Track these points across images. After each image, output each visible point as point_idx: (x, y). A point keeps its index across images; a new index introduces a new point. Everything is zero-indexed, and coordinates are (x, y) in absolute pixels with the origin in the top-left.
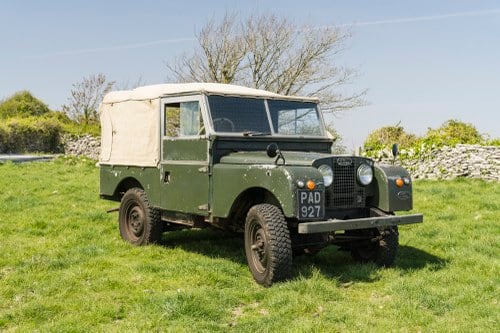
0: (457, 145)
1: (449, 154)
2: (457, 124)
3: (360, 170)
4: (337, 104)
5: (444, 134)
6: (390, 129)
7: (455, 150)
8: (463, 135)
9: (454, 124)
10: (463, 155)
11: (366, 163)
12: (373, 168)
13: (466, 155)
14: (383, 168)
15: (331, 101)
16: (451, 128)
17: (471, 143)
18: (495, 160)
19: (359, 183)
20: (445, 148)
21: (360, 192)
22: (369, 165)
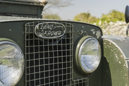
1: (113, 26)
5: (111, 16)
6: (84, 14)
10: (121, 27)
12: (101, 42)
14: (117, 41)
20: (111, 23)
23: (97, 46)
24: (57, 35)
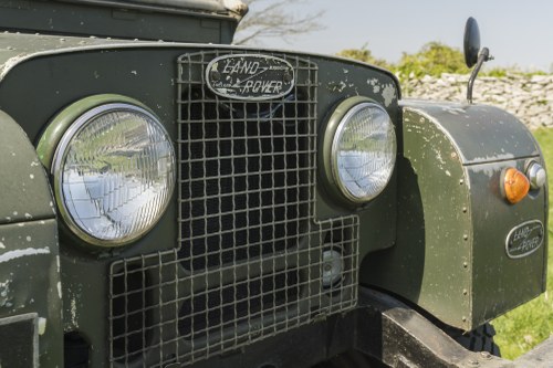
0: (444, 75)
1: (432, 86)
2: (442, 48)
3: (337, 127)
4: (288, 27)
5: (425, 60)
7: (440, 81)
8: (449, 62)
9: (436, 47)
10: (452, 89)
11: (367, 91)
12: (396, 114)
13: (456, 88)
14: (443, 115)
15: (281, 23)
16: (434, 53)
17: (461, 73)
18: (494, 97)
19: (333, 194)
20: (427, 78)
21: (337, 237)
22: (379, 98)
23: (384, 125)
24: (269, 91)
